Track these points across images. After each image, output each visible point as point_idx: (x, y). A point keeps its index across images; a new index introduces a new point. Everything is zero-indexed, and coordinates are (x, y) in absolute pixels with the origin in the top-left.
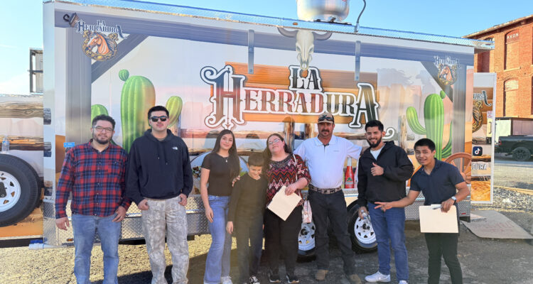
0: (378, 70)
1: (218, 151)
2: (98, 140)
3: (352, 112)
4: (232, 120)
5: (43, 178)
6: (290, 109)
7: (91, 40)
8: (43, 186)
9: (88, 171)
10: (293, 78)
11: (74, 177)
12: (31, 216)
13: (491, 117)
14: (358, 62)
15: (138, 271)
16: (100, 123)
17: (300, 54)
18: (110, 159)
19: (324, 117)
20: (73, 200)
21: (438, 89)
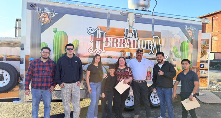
0: (161, 31)
1: (94, 63)
2: (43, 58)
3: (150, 48)
4: (100, 50)
5: (20, 73)
6: (124, 46)
7: (42, 15)
8: (20, 76)
9: (39, 71)
10: (126, 33)
11: (33, 72)
12: (14, 89)
13: (208, 51)
14: (153, 27)
15: (59, 113)
16: (44, 50)
17: (129, 23)
18: (48, 66)
19: (139, 50)
20: (32, 83)
21: (187, 39)
